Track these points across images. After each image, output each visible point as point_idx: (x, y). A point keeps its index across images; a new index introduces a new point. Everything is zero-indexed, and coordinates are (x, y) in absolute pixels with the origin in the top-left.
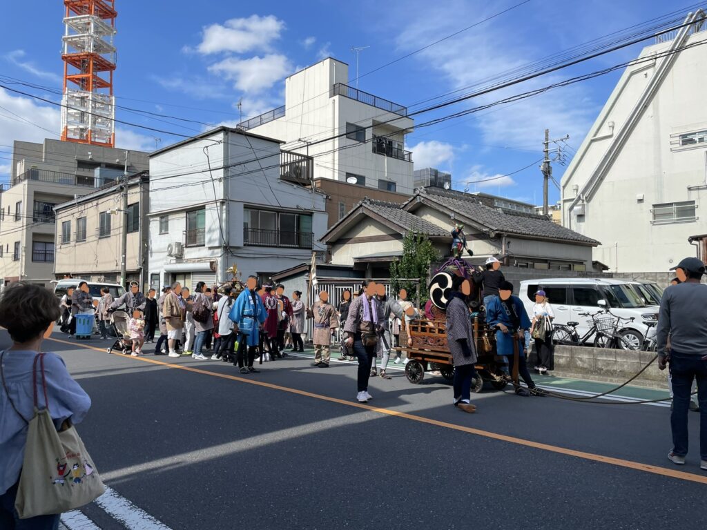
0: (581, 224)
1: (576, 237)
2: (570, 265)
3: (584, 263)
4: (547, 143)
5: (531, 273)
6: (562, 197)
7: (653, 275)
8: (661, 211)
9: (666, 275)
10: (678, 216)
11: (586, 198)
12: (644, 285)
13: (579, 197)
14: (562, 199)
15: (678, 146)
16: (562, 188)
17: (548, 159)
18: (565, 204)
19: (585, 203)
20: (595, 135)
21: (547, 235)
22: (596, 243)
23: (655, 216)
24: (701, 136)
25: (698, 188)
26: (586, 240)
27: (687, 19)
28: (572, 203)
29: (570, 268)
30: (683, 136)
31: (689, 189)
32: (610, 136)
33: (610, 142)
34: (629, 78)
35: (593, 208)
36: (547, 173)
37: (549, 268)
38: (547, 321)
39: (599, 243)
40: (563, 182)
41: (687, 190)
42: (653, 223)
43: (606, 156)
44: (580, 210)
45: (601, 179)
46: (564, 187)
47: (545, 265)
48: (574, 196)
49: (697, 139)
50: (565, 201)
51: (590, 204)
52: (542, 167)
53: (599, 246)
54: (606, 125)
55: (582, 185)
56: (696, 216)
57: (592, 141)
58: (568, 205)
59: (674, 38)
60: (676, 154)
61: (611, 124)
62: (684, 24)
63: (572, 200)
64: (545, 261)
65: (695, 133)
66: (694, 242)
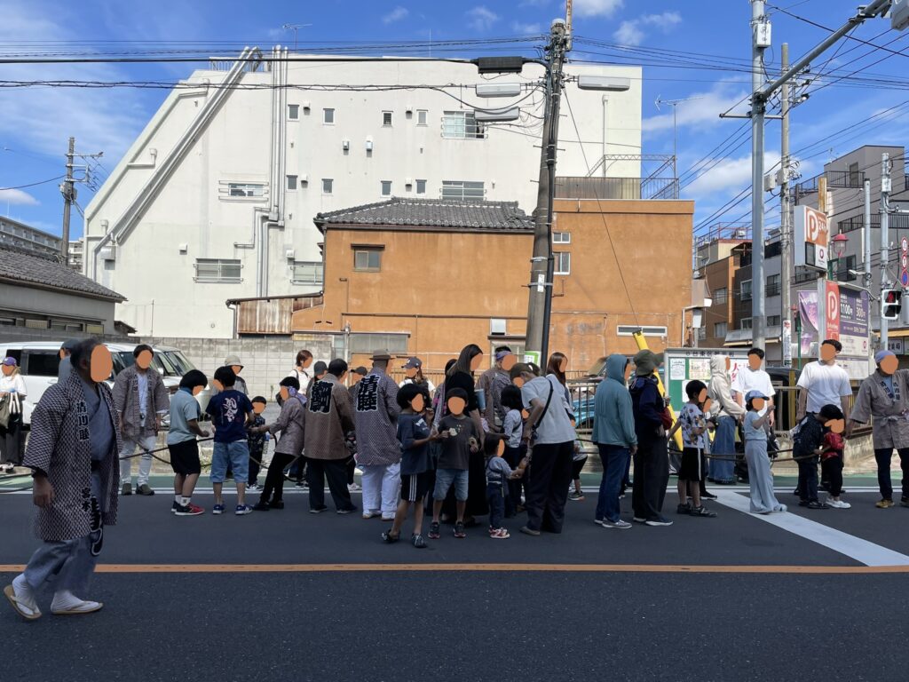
0: (110, 271)
1: (92, 288)
2: (82, 325)
3: (103, 323)
4: (72, 156)
5: (18, 334)
6: (85, 232)
7: (187, 341)
8: (206, 267)
9: (201, 342)
10: (223, 275)
11: (118, 239)
12: (165, 352)
13: (109, 236)
14: (86, 236)
15: (226, 196)
16: (86, 221)
17: (71, 178)
18: (89, 242)
19: (116, 245)
20: (133, 161)
21: (48, 281)
22: (121, 299)
23: (199, 272)
24: (251, 189)
25: (245, 247)
26: (106, 293)
27: (243, 53)
28: (99, 243)
29: (80, 329)
30: (233, 185)
31: (236, 246)
32: (152, 167)
33: (151, 174)
34: (177, 101)
35: (127, 253)
36: (70, 197)
37: (49, 327)
38: (14, 400)
39: (124, 299)
40: (88, 212)
41: (233, 247)
42: (196, 280)
43: (145, 191)
44: (109, 253)
45: (138, 218)
46: (89, 220)
47: (44, 324)
48: (102, 234)
49: (246, 192)
50: (89, 239)
51: (122, 247)
52: (62, 187)
53: (124, 302)
54: (147, 150)
55: (114, 221)
56: (241, 277)
57: (129, 167)
58: (94, 245)
59: (230, 69)
60: (223, 204)
61: (153, 152)
62: (240, 58)
63: (100, 239)
64: (44, 317)
65: (244, 185)
66: (232, 306)
